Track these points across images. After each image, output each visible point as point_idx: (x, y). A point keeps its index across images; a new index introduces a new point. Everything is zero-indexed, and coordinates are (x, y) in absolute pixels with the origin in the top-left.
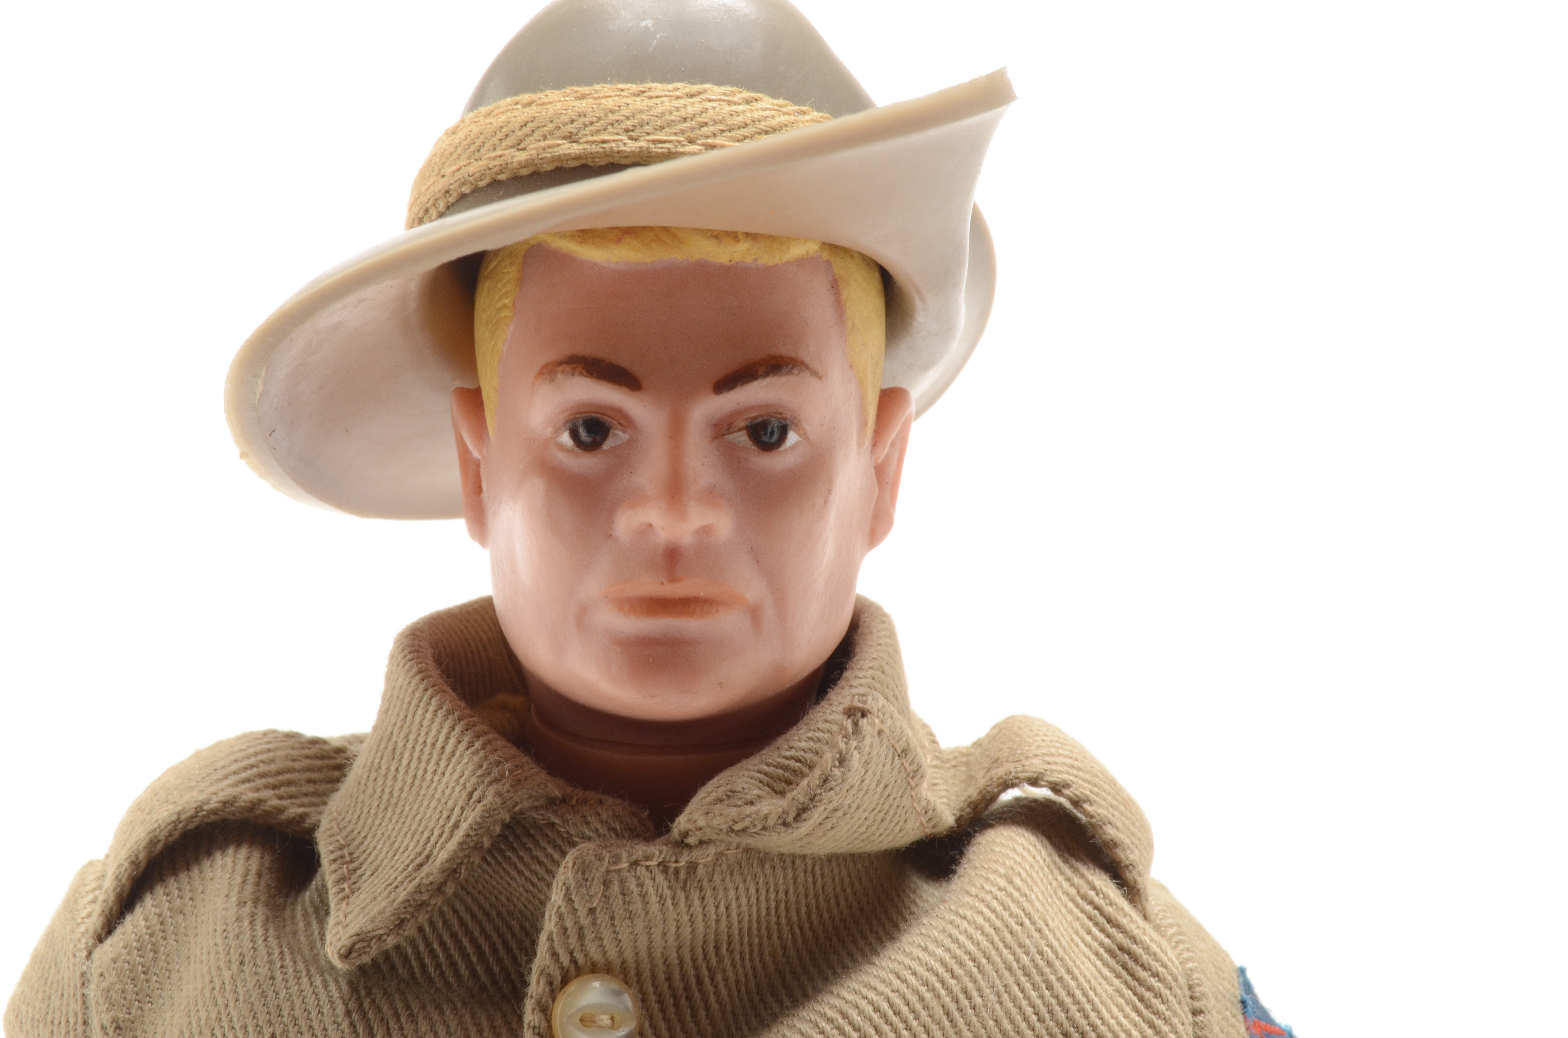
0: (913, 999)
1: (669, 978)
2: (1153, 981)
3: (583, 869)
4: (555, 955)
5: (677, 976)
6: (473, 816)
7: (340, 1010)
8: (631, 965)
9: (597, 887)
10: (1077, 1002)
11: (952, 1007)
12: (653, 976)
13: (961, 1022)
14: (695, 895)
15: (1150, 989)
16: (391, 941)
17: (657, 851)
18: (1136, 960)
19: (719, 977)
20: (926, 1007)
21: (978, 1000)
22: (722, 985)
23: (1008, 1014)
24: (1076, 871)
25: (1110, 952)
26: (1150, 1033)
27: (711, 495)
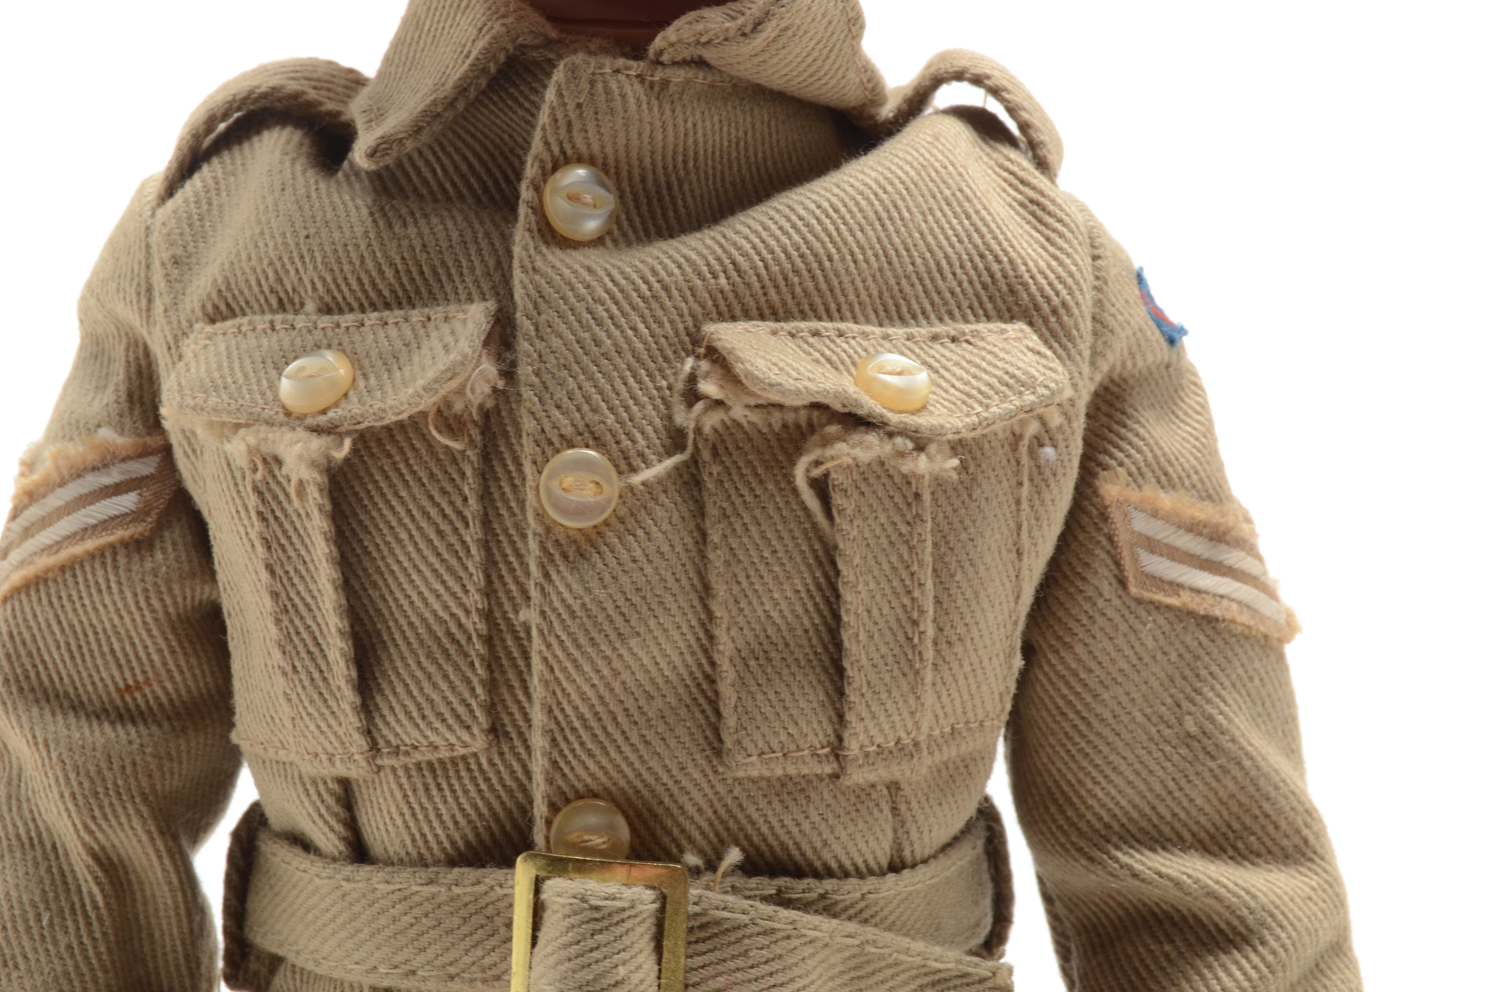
0: (851, 204)
1: (643, 180)
2: (1058, 226)
3: (573, 70)
4: (547, 144)
5: (650, 177)
6: (481, 44)
7: (365, 212)
8: (611, 161)
9: (585, 86)
10: (991, 231)
11: (884, 215)
12: (630, 178)
13: (891, 228)
14: (667, 107)
15: (1054, 230)
16: (410, 145)
17: (636, 67)
18: (1044, 209)
19: (686, 187)
20: (861, 210)
21: (907, 215)
22: (688, 195)
23: (931, 229)
24: (995, 149)
25: (1022, 205)
26: (1054, 263)
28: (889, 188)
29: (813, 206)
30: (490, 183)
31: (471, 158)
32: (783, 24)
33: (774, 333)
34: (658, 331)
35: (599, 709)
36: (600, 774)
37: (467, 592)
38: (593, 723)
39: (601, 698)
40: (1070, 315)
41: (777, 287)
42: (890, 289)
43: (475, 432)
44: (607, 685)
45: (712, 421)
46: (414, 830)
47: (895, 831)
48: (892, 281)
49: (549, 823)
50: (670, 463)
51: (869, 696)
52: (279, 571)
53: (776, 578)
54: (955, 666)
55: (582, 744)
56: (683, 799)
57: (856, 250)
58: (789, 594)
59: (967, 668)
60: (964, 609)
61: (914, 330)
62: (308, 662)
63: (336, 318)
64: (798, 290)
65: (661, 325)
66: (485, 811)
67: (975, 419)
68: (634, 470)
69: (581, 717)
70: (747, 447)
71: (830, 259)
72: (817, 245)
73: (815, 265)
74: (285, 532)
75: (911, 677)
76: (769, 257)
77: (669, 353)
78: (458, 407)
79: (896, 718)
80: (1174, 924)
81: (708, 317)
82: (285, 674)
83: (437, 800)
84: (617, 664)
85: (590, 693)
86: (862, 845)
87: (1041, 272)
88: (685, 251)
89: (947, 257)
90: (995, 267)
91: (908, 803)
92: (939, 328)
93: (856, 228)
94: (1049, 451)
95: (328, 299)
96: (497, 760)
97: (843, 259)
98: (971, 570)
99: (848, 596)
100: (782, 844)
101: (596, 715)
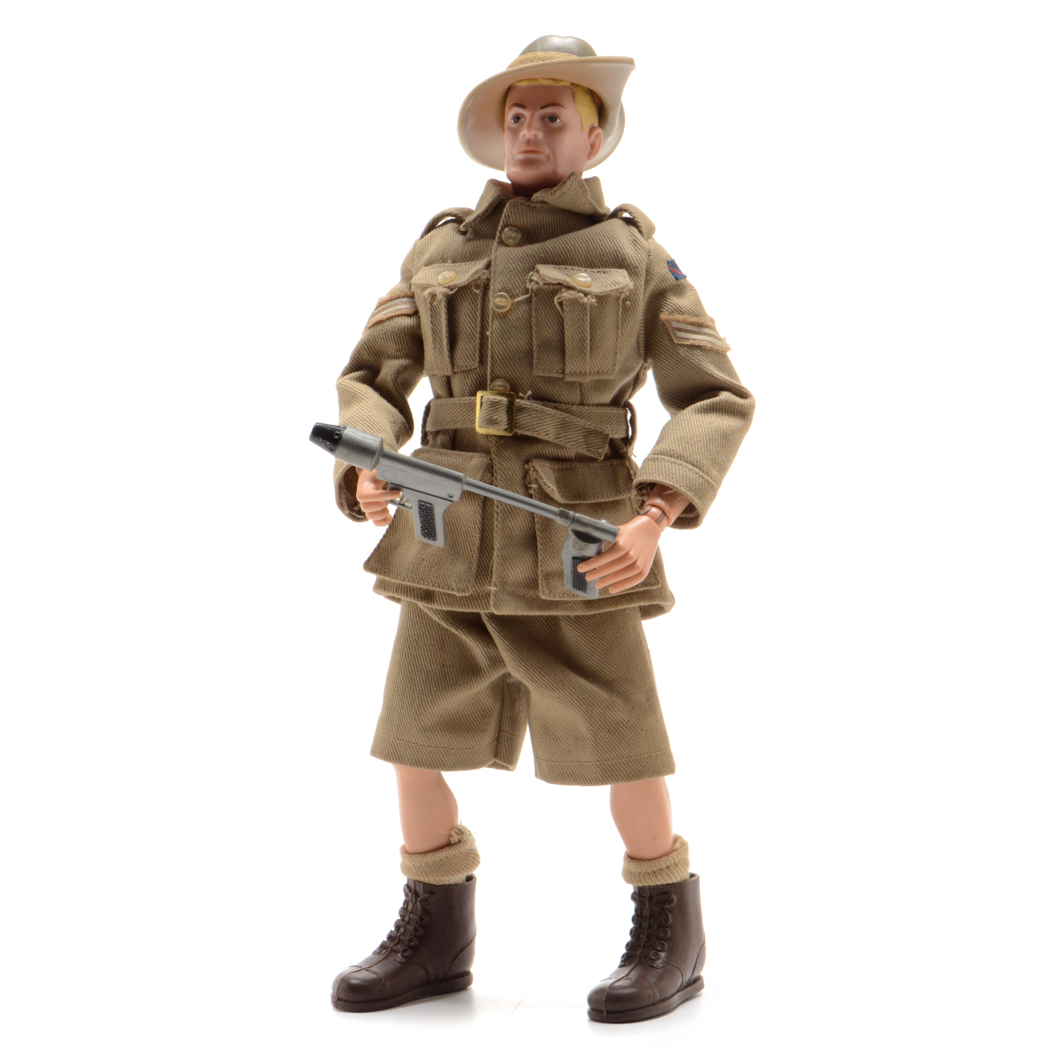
1: (528, 231)
3: (510, 204)
5: (530, 230)
8: (520, 226)
9: (513, 207)
10: (619, 246)
11: (589, 241)
12: (524, 231)
13: (590, 244)
14: (535, 213)
15: (638, 247)
17: (526, 202)
18: (636, 242)
20: (582, 239)
21: (595, 241)
24: (629, 227)
25: (632, 240)
26: (636, 256)
27: (539, 129)
33: (555, 268)
34: (525, 266)
35: (503, 356)
36: (503, 373)
37: (476, 327)
38: (502, 360)
39: (504, 354)
40: (638, 269)
41: (557, 257)
42: (589, 259)
43: (482, 289)
44: (506, 351)
45: (536, 287)
46: (462, 388)
47: (581, 396)
48: (590, 257)
49: (490, 385)
50: (524, 297)
51: (571, 358)
52: (434, 323)
53: (549, 326)
54: (597, 354)
55: (499, 365)
56: (523, 381)
57: (579, 248)
58: (552, 331)
59: (601, 355)
60: (600, 339)
61: (594, 270)
62: (439, 346)
63: (454, 264)
64: (562, 258)
65: (525, 264)
66: (478, 383)
67: (602, 291)
68: (515, 298)
69: (499, 359)
70: (544, 294)
71: (572, 251)
72: (568, 247)
73: (567, 252)
74: (436, 313)
75: (583, 354)
76: (555, 249)
77: (527, 271)
78: (478, 281)
79: (579, 364)
81: (538, 263)
83: (467, 380)
84: (508, 345)
85: (501, 353)
86: (571, 397)
87: (632, 258)
88: (534, 247)
90: (619, 255)
91: (585, 389)
92: (601, 270)
93: (580, 243)
94: (628, 302)
95: (454, 260)
96: (481, 370)
97: (575, 251)
98: (601, 329)
99: (566, 332)
101: (503, 358)
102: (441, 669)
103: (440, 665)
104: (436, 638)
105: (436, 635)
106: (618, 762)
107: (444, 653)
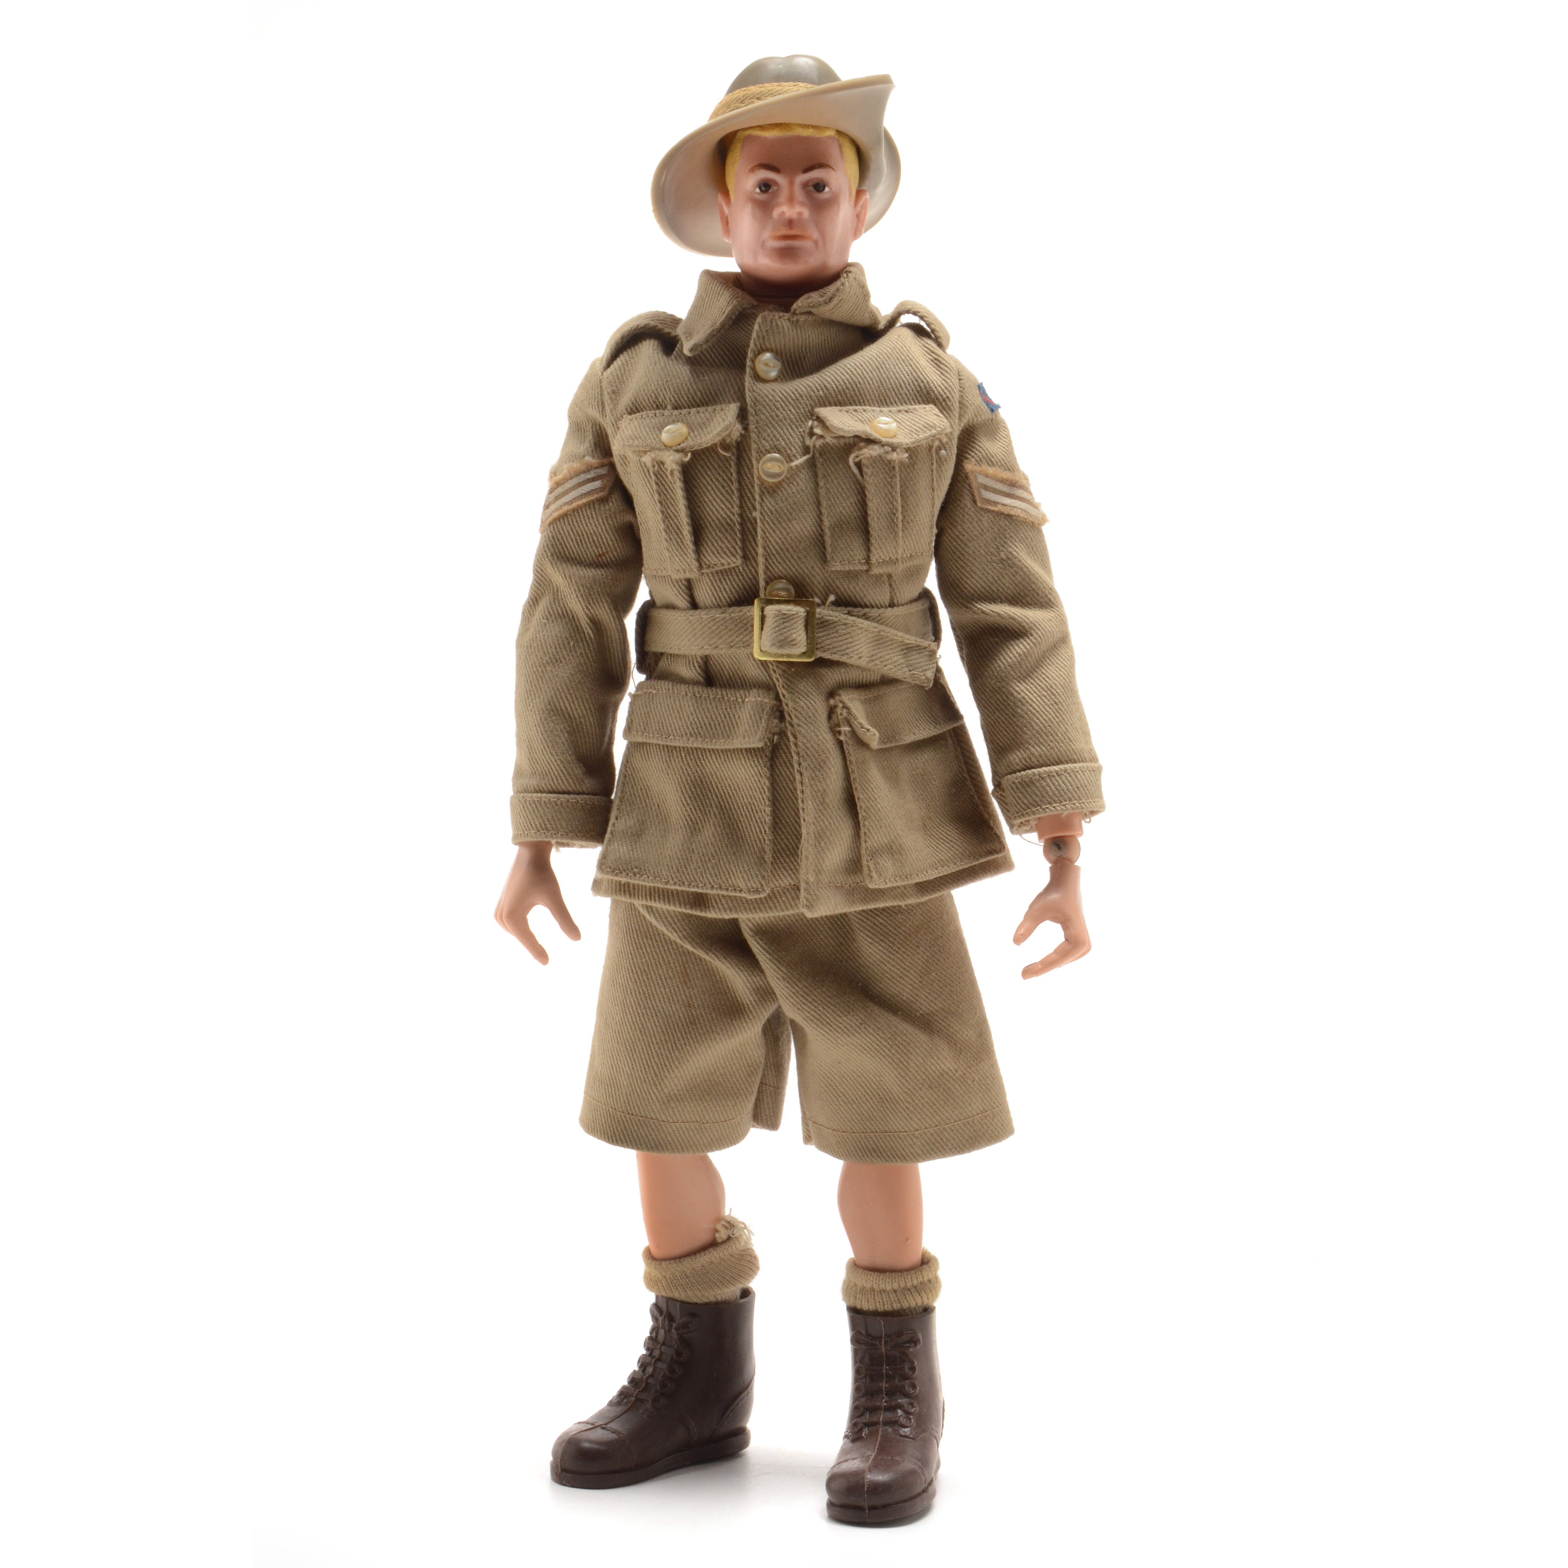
0: (867, 363)
1: (791, 357)
2: (945, 368)
3: (764, 318)
4: (756, 345)
5: (793, 356)
6: (729, 308)
7: (688, 372)
8: (779, 350)
9: (769, 323)
10: (920, 371)
11: (879, 367)
12: (786, 355)
13: (882, 371)
14: (799, 330)
15: (944, 370)
16: (704, 346)
17: (787, 316)
18: (940, 362)
19: (806, 359)
21: (888, 366)
22: (807, 361)
23: (897, 372)
24: (922, 339)
25: (932, 360)
26: (944, 382)
27: (802, 204)
28: (881, 357)
29: (853, 364)
30: (733, 359)
31: (724, 349)
32: (840, 298)
33: (840, 411)
34: (799, 411)
35: (782, 546)
36: (783, 570)
37: (733, 507)
38: (780, 552)
39: (783, 543)
40: (950, 400)
41: (841, 394)
42: (882, 394)
43: (734, 450)
44: (785, 538)
45: (819, 443)
46: (716, 596)
47: (891, 593)
48: (883, 391)
49: (765, 589)
50: (805, 458)
51: (878, 541)
52: (663, 503)
53: (844, 499)
54: (910, 531)
55: (777, 560)
56: (813, 579)
57: (869, 380)
58: (849, 504)
59: (915, 532)
60: (913, 510)
61: (892, 409)
62: (676, 536)
63: (680, 411)
64: (849, 395)
65: (800, 409)
66: (741, 587)
67: (914, 440)
68: (792, 461)
69: (776, 550)
70: (832, 452)
71: (860, 383)
72: (855, 379)
73: (854, 386)
74: (666, 489)
75: (894, 534)
76: (837, 383)
77: (803, 419)
78: (728, 441)
79: (889, 549)
80: (999, 631)
81: (816, 405)
82: (667, 541)
83: (724, 584)
84: (788, 530)
85: (779, 541)
86: (878, 596)
87: (939, 386)
88: (807, 382)
89: (903, 381)
90: (922, 384)
91: (895, 582)
92: (901, 408)
93: (869, 372)
94: (943, 452)
95: (676, 404)
96: (746, 568)
97: (865, 383)
98: (915, 495)
99: (870, 504)
100: (849, 596)
101: (781, 549)
102: (687, 1011)
103: (685, 1006)
104: (676, 967)
105: (674, 963)
106: (944, 1128)
107: (688, 988)
